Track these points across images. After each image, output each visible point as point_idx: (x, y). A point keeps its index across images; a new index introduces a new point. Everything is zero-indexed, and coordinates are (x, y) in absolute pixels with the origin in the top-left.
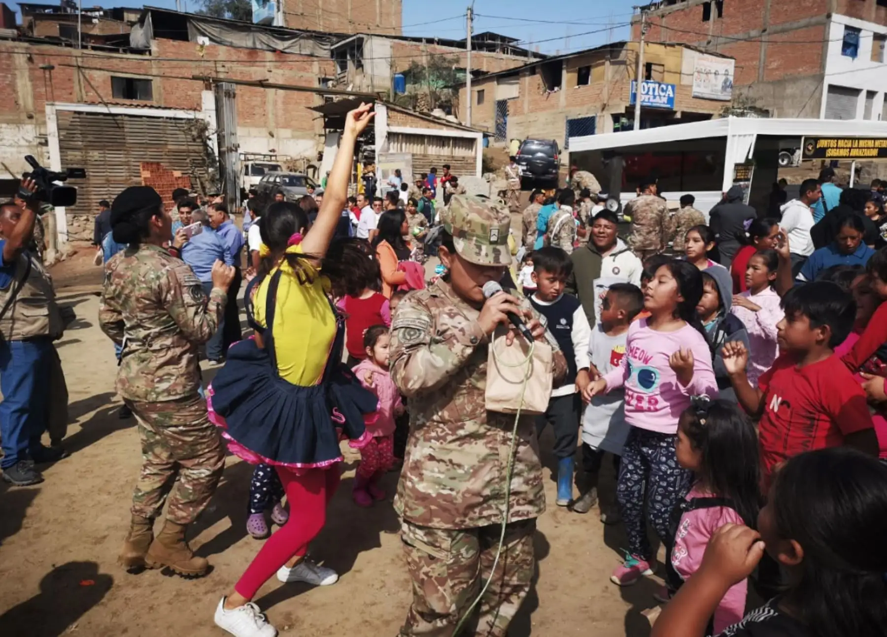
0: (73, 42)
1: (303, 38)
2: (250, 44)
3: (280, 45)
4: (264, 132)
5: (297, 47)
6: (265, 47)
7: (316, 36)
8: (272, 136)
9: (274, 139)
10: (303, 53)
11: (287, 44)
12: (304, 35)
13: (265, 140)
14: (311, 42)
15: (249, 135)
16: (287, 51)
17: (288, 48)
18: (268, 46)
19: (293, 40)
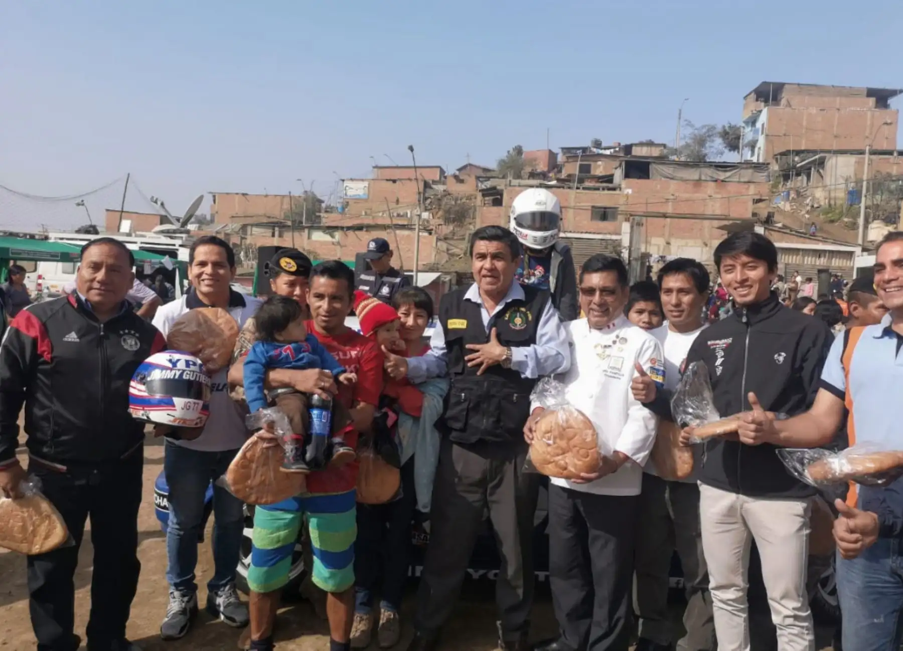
0: (571, 184)
1: (744, 168)
2: (696, 177)
3: (722, 175)
4: (699, 242)
5: (737, 177)
6: (709, 178)
7: (755, 167)
8: (706, 245)
9: (708, 248)
10: (742, 180)
11: (728, 174)
12: (745, 166)
13: (699, 249)
14: (750, 171)
15: (686, 245)
16: (727, 180)
17: (729, 177)
18: (712, 177)
19: (736, 171)
